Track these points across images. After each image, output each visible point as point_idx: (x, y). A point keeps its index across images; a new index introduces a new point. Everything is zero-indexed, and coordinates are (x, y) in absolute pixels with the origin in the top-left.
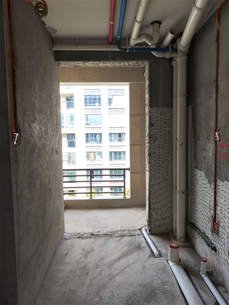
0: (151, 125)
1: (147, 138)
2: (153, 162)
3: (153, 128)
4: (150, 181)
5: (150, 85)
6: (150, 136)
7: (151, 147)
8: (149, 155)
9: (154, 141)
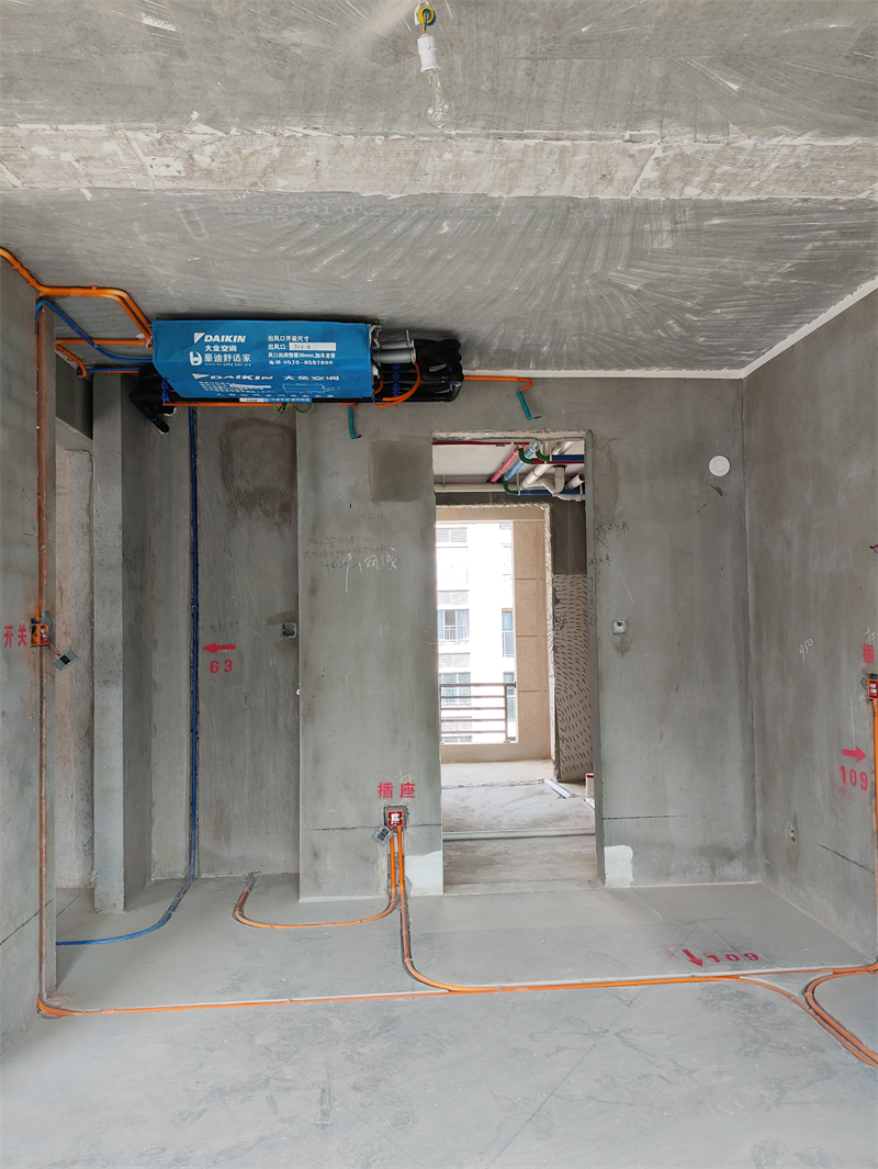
0: (556, 601)
1: (550, 622)
2: (561, 661)
3: (559, 606)
4: (556, 693)
5: (553, 540)
6: (555, 620)
7: (557, 636)
8: (555, 649)
9: (562, 627)
